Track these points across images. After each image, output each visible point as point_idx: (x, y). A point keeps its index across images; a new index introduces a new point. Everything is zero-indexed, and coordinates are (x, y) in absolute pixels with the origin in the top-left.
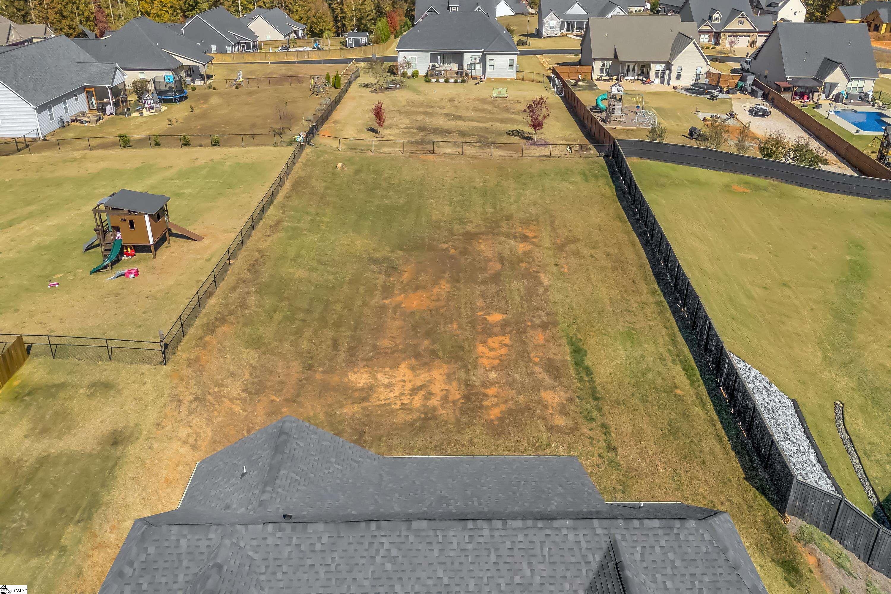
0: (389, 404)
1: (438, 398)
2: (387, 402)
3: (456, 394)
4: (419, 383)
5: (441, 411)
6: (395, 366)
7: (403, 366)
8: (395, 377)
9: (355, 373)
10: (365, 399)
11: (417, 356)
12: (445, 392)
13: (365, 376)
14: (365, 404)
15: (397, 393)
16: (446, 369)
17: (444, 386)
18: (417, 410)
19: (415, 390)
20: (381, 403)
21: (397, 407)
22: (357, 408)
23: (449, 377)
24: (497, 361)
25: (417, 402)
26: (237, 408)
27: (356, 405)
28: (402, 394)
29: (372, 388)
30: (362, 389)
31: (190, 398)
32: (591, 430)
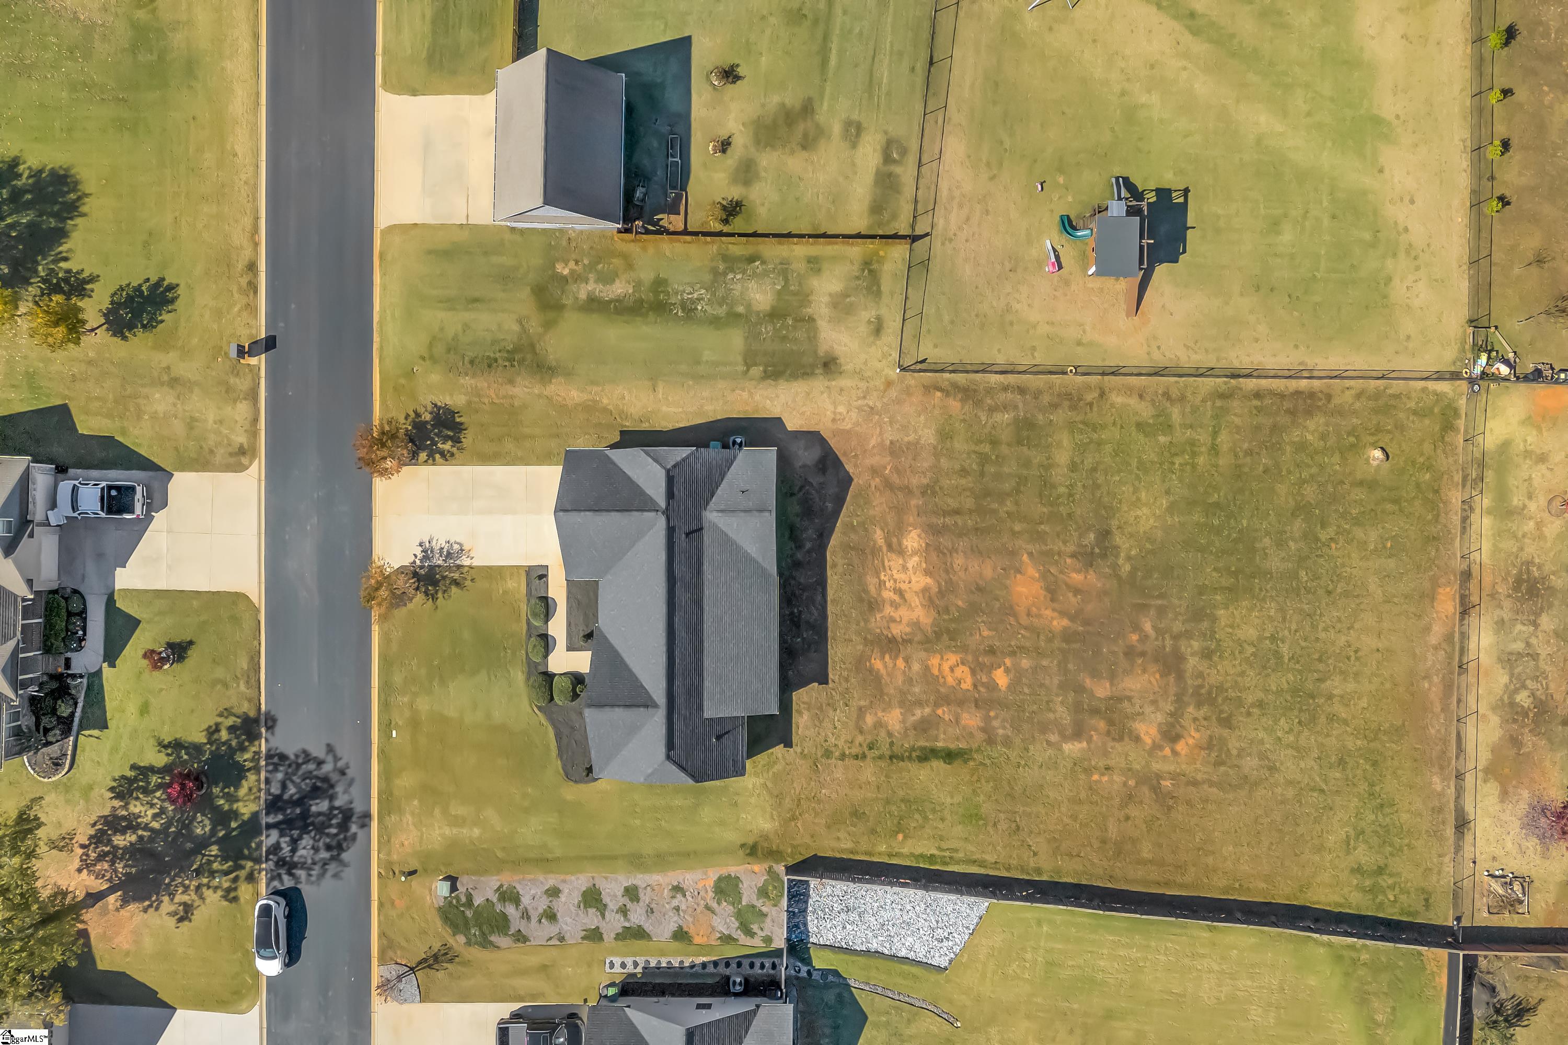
0: (885, 570)
1: (892, 614)
2: (887, 568)
3: (896, 631)
4: (907, 596)
5: (878, 616)
6: (927, 572)
7: (929, 580)
8: (915, 574)
9: (919, 536)
10: (890, 547)
11: (941, 593)
12: (898, 620)
13: (915, 545)
14: (885, 549)
15: (896, 576)
16: (925, 621)
17: (905, 621)
18: (879, 594)
19: (900, 593)
20: (886, 561)
21: (882, 578)
22: (881, 542)
23: (916, 624)
24: (936, 672)
25: (888, 595)
26: (873, 442)
27: (883, 540)
28: (895, 581)
29: (901, 552)
30: (900, 544)
31: (871, 404)
32: (860, 745)
